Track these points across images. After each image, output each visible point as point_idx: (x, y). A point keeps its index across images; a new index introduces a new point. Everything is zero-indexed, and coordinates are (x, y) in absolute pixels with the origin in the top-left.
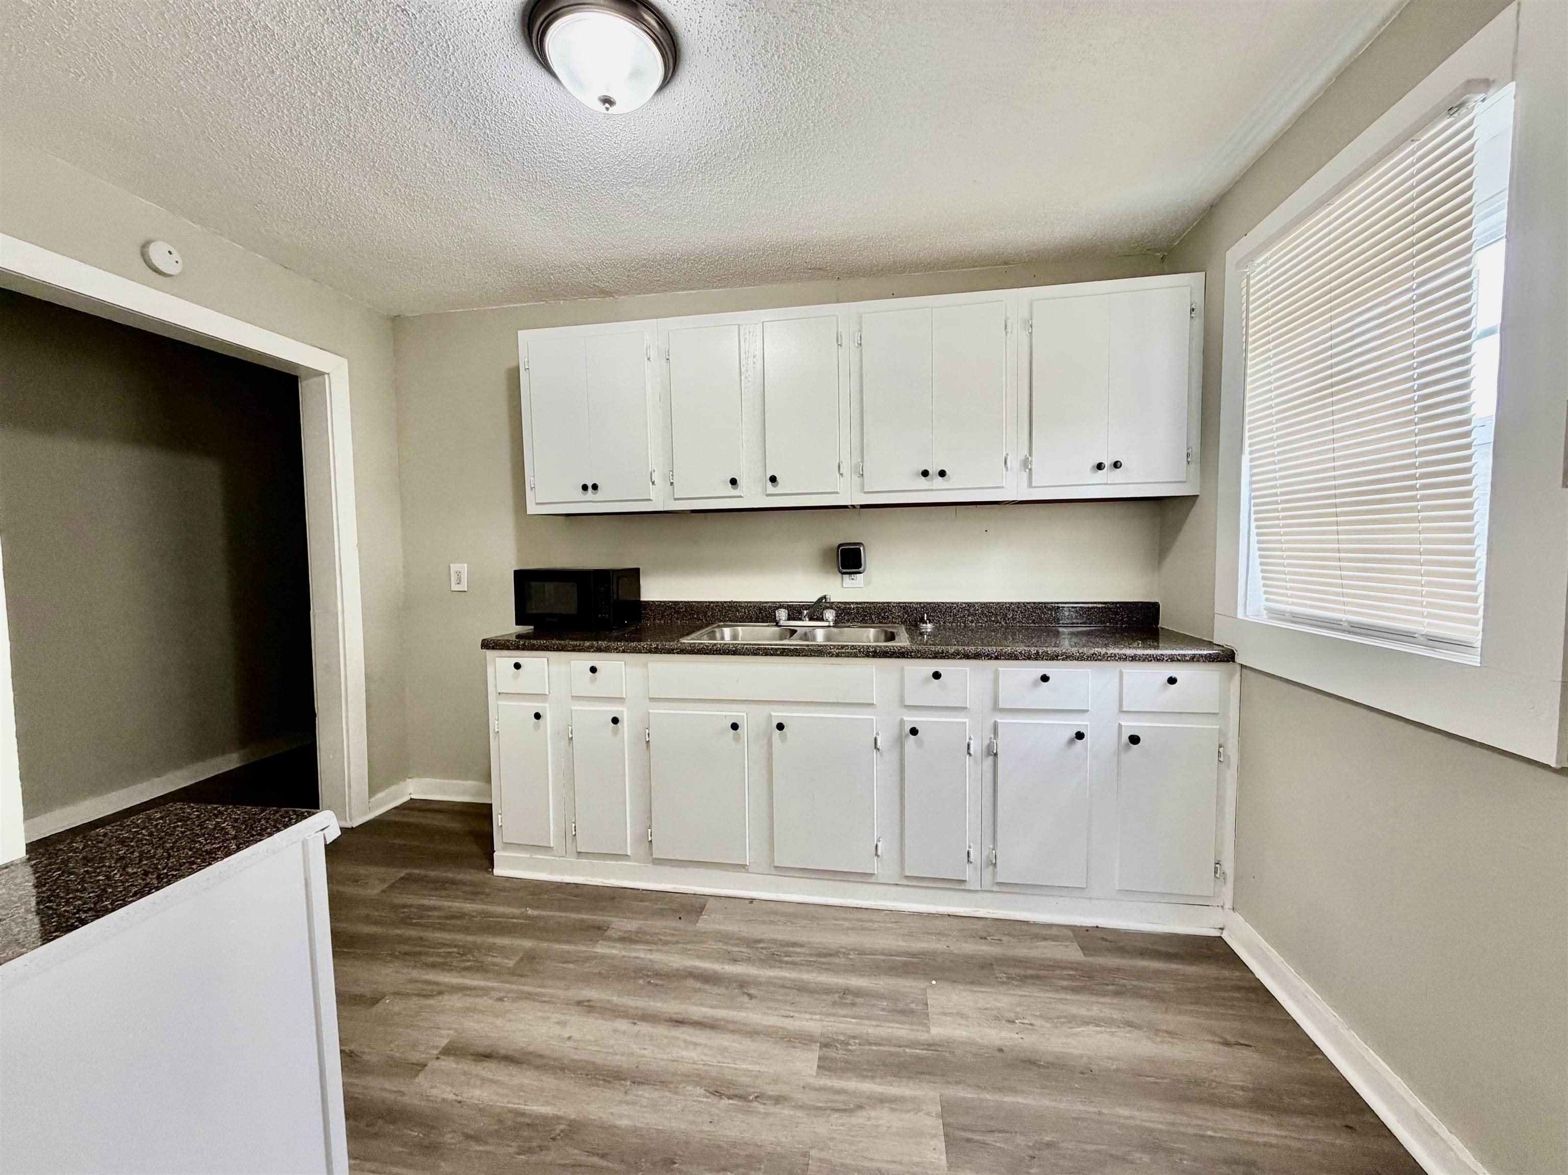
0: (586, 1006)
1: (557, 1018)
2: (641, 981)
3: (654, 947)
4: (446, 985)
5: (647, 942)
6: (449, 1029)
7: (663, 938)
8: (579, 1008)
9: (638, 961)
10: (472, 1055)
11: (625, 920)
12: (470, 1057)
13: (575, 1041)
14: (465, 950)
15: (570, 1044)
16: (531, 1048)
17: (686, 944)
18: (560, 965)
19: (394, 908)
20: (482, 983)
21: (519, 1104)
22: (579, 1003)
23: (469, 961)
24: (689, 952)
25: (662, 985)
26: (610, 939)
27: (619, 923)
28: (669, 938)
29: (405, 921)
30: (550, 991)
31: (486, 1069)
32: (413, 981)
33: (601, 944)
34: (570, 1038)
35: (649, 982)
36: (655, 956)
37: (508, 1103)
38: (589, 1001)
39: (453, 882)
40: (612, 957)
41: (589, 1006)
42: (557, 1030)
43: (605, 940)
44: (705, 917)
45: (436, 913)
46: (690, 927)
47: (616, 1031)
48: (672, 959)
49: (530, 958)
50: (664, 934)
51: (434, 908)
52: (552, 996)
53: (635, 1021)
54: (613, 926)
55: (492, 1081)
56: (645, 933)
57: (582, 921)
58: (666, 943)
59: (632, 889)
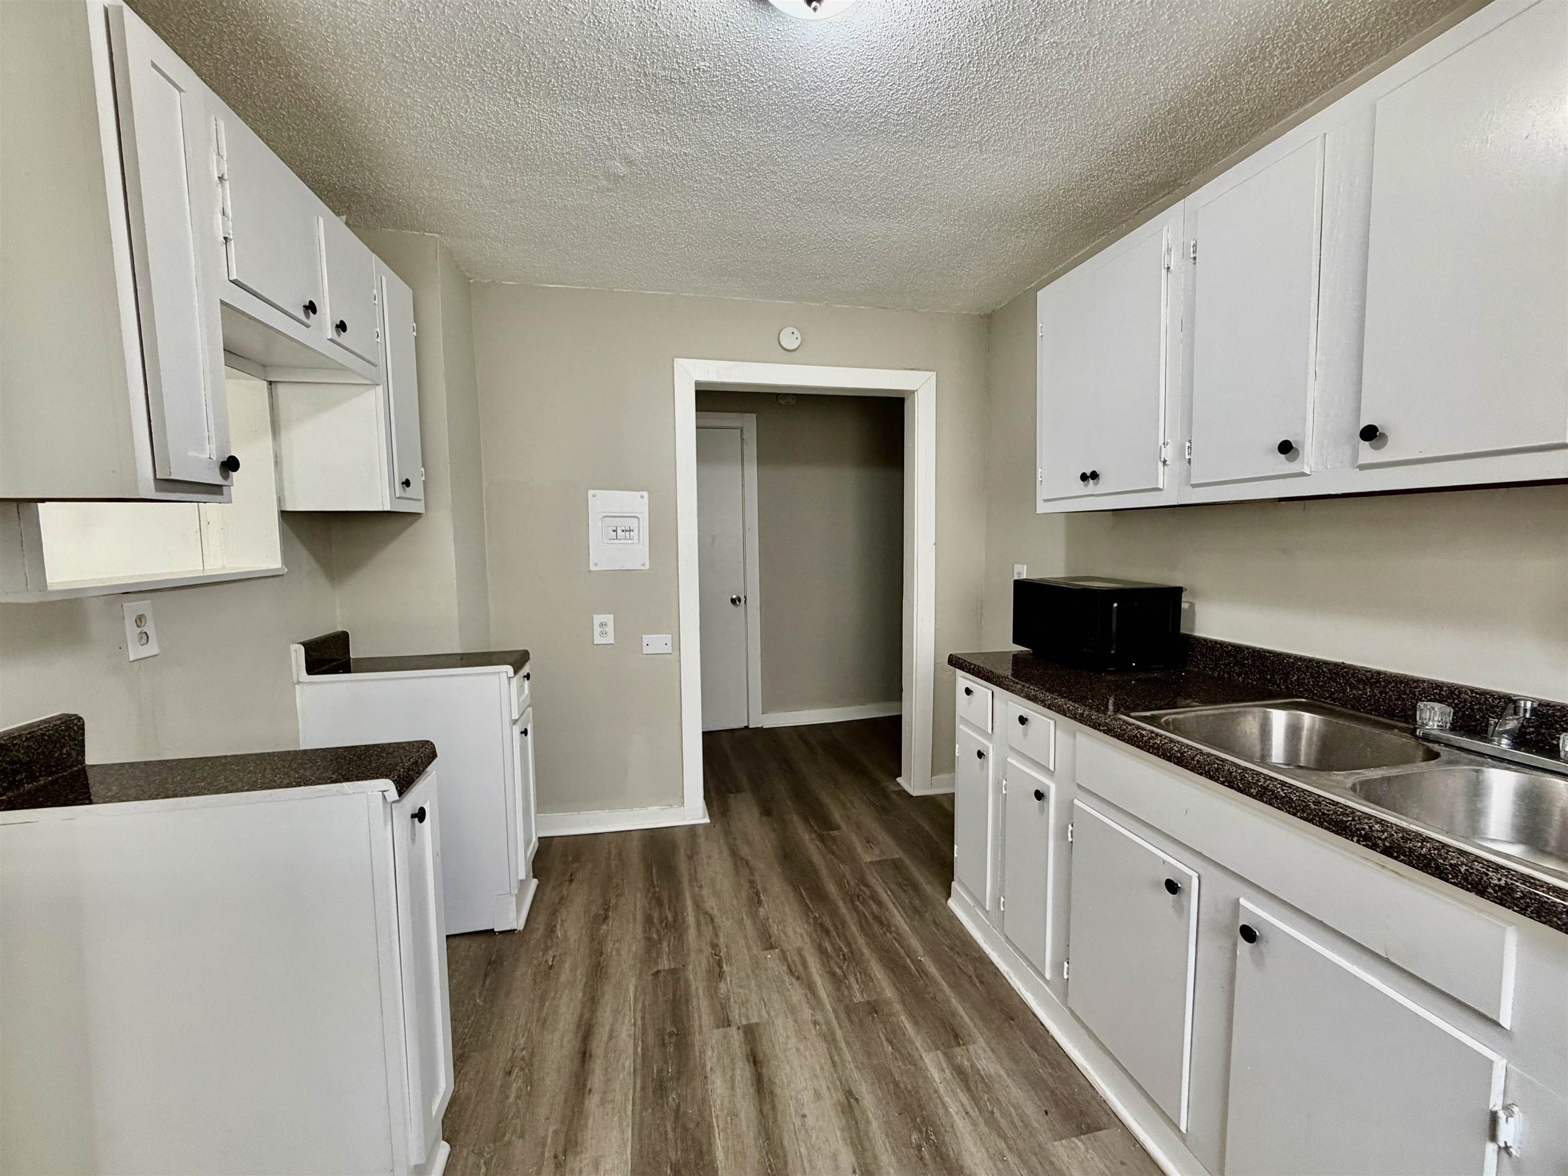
0: (849, 1102)
1: (821, 1086)
2: (915, 1137)
3: (974, 1113)
4: (809, 975)
5: (976, 1100)
6: (768, 1013)
7: (997, 1114)
8: (842, 1099)
9: (941, 1112)
10: (752, 1050)
11: (990, 1053)
12: (749, 1048)
13: (803, 1125)
14: (853, 958)
15: (798, 1122)
16: (778, 1091)
17: (1010, 1149)
18: (883, 1038)
19: (863, 881)
20: (823, 994)
21: (718, 1127)
22: (849, 1094)
23: (841, 968)
24: (1000, 1165)
25: (925, 1165)
26: (949, 1057)
27: (980, 1052)
28: (1003, 1122)
29: (852, 898)
30: (848, 1056)
31: (743, 1071)
32: (800, 951)
33: (937, 1056)
34: (804, 1116)
35: (919, 1148)
36: (961, 1124)
37: (717, 1117)
38: (857, 1100)
39: (915, 887)
40: (928, 1080)
41: (850, 1106)
42: (807, 1097)
43: (945, 1054)
44: (1079, 1144)
45: (874, 907)
46: (1043, 1137)
47: (835, 1157)
48: (973, 1149)
49: (874, 1008)
50: (1005, 1114)
51: (880, 904)
52: (843, 1061)
53: (857, 1171)
54: (971, 1048)
55: (733, 1088)
56: (989, 1089)
57: (954, 1013)
58: (991, 1122)
59: (1042, 1024)
